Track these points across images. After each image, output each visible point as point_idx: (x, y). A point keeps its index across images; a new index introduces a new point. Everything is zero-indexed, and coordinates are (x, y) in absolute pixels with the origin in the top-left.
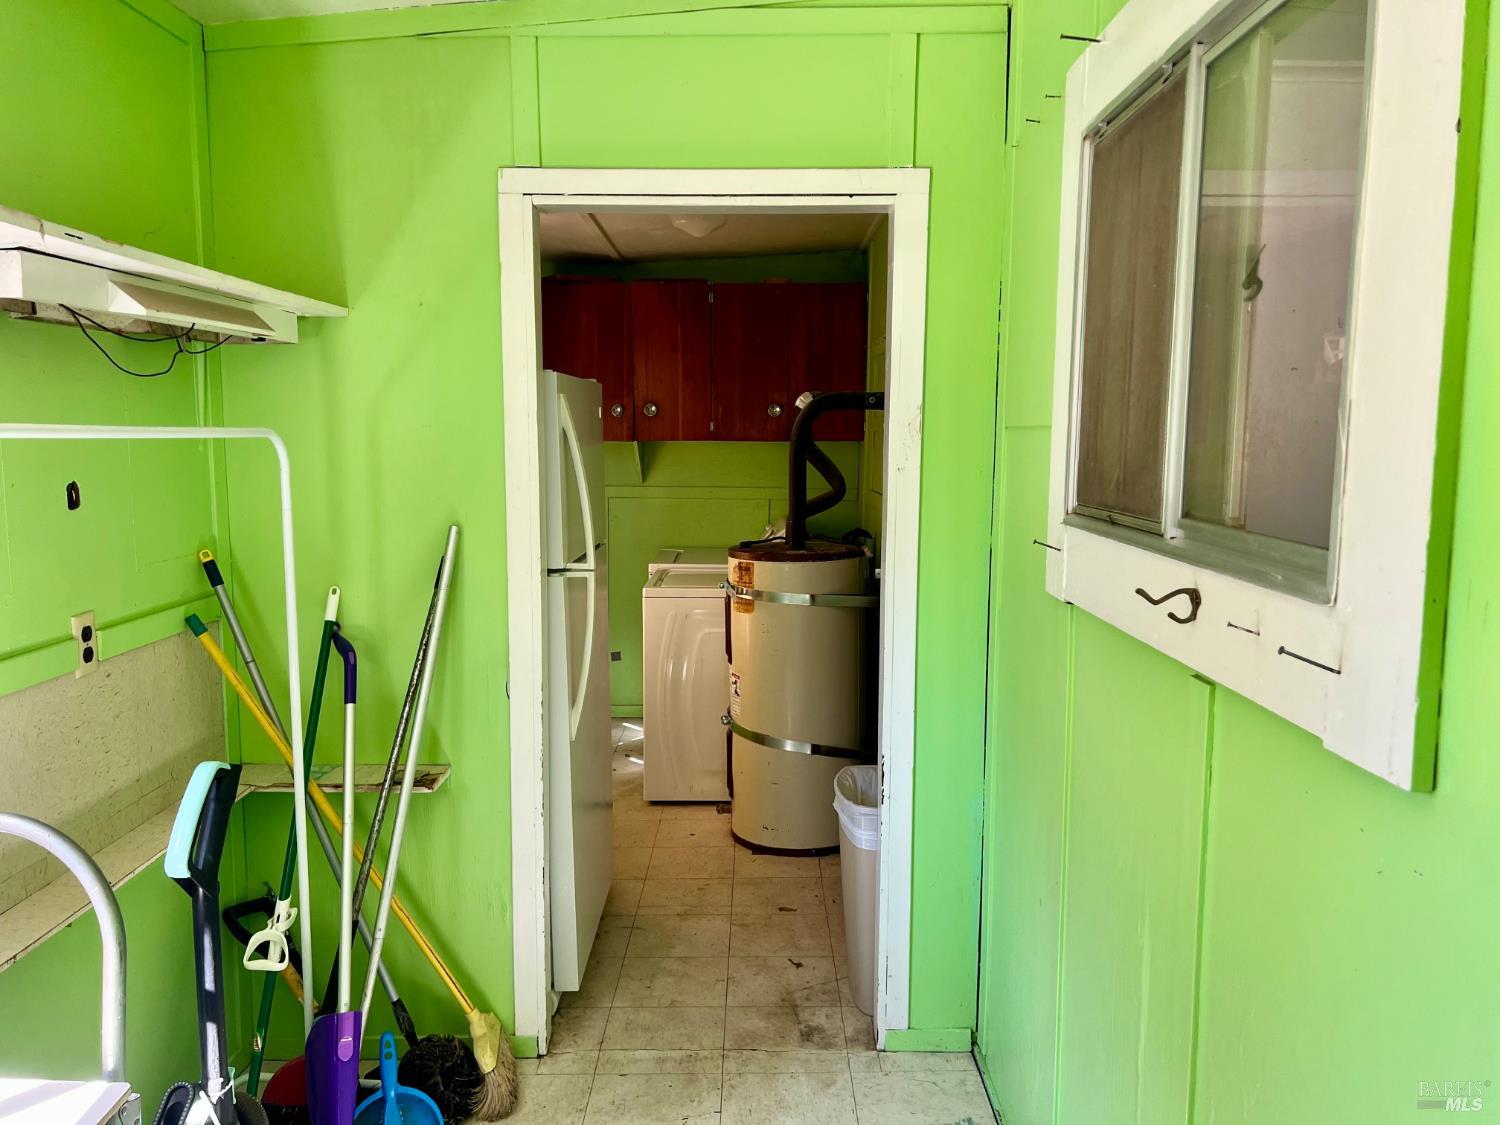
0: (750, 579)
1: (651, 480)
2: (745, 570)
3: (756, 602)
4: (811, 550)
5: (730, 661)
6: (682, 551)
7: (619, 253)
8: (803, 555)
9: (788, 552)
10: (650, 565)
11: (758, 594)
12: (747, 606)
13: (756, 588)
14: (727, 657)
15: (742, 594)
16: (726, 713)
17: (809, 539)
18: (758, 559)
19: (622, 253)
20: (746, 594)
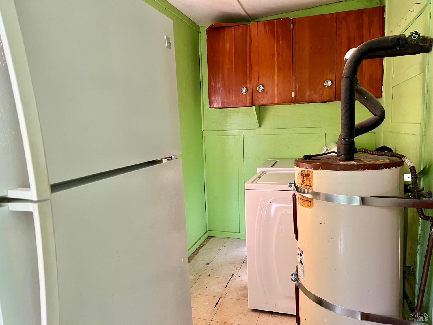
0: (310, 183)
1: (263, 126)
2: (306, 176)
3: (314, 200)
4: (359, 160)
5: (297, 238)
6: (278, 160)
7: (246, 13)
8: (353, 165)
9: (341, 163)
10: (258, 168)
11: (316, 194)
12: (309, 202)
13: (315, 190)
14: (295, 235)
15: (304, 193)
16: (295, 272)
17: (356, 152)
18: (317, 168)
19: (248, 12)
20: (308, 193)
